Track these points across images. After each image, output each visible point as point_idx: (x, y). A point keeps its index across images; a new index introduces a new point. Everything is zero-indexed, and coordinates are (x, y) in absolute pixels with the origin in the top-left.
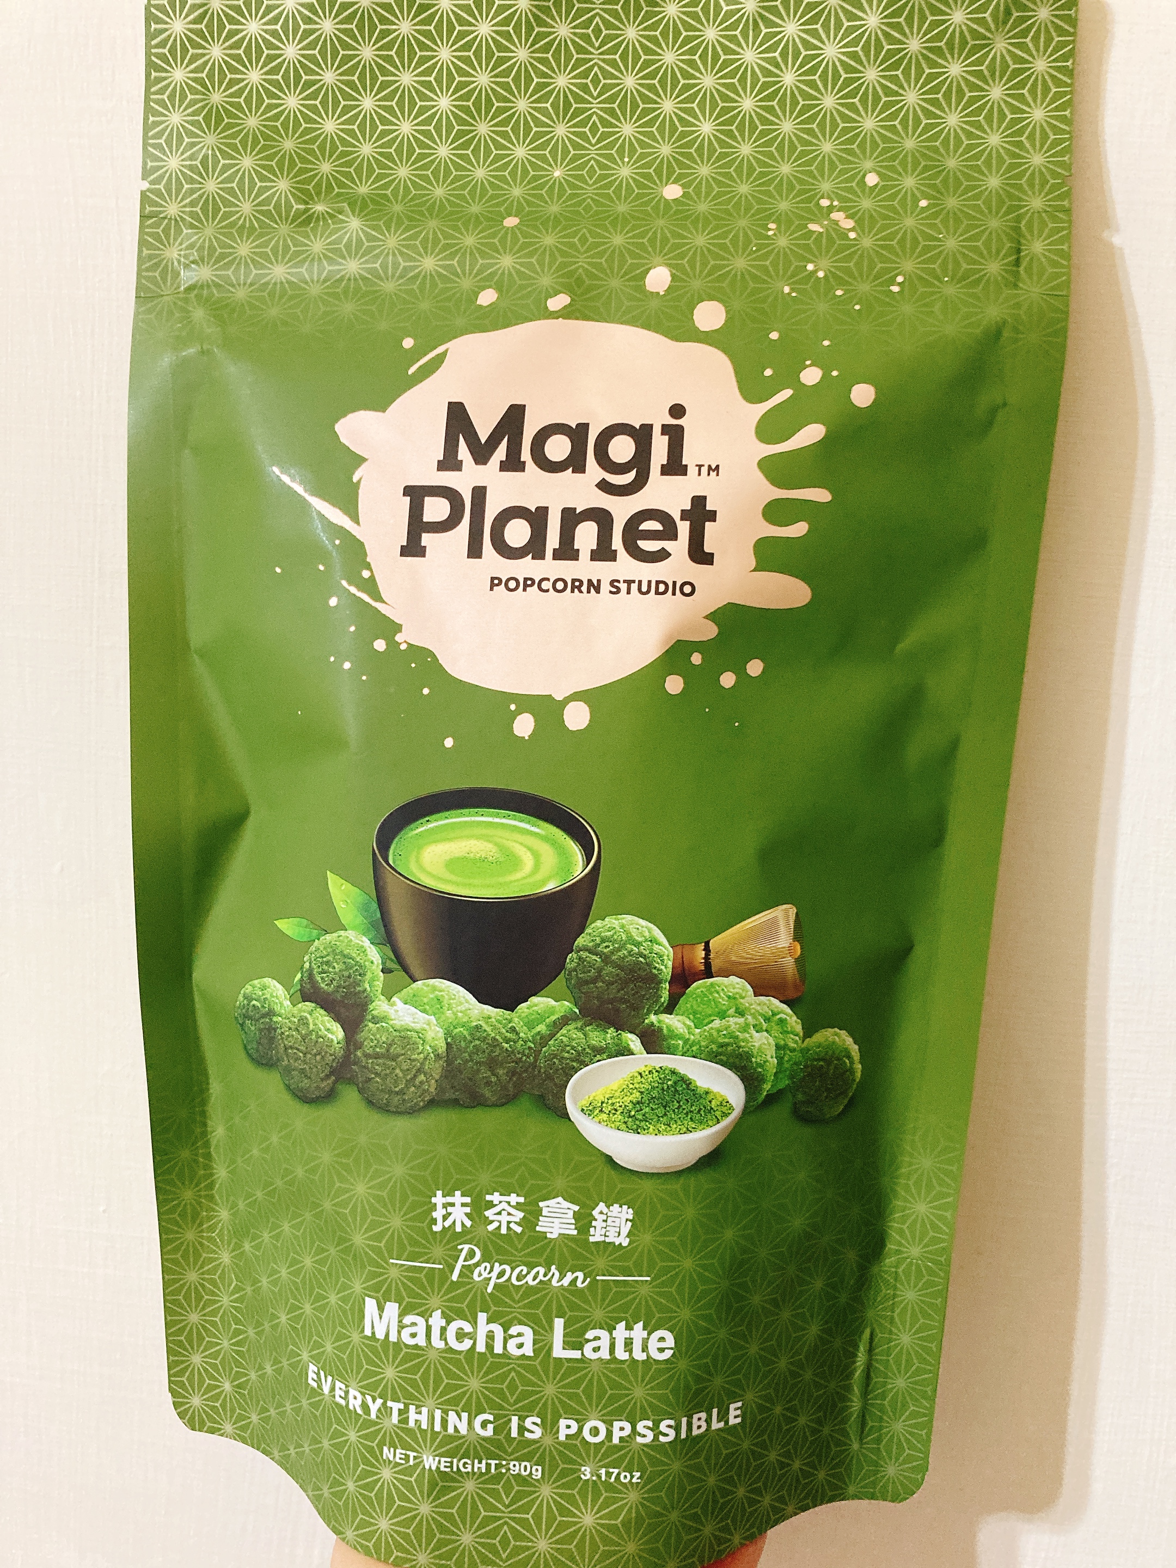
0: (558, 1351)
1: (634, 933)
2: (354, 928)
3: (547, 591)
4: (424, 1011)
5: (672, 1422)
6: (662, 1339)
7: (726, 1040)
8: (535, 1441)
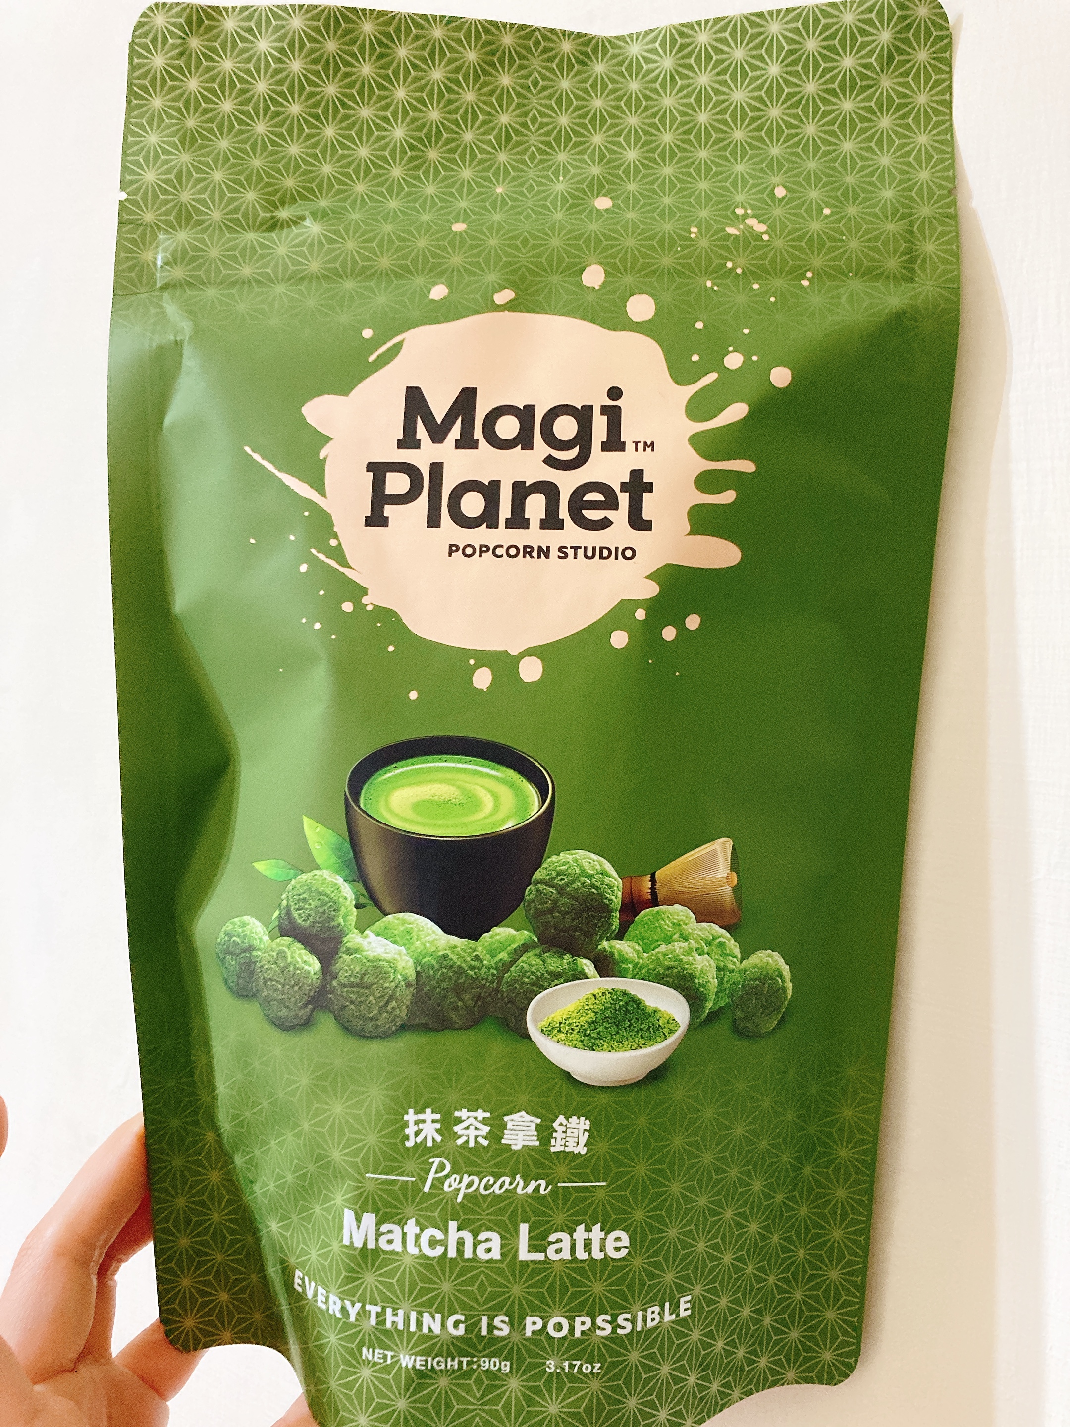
0: (524, 1254)
1: (587, 867)
2: (327, 868)
3: (501, 556)
4: (394, 943)
5: (628, 1316)
6: (618, 1239)
7: (672, 963)
8: (504, 1338)
